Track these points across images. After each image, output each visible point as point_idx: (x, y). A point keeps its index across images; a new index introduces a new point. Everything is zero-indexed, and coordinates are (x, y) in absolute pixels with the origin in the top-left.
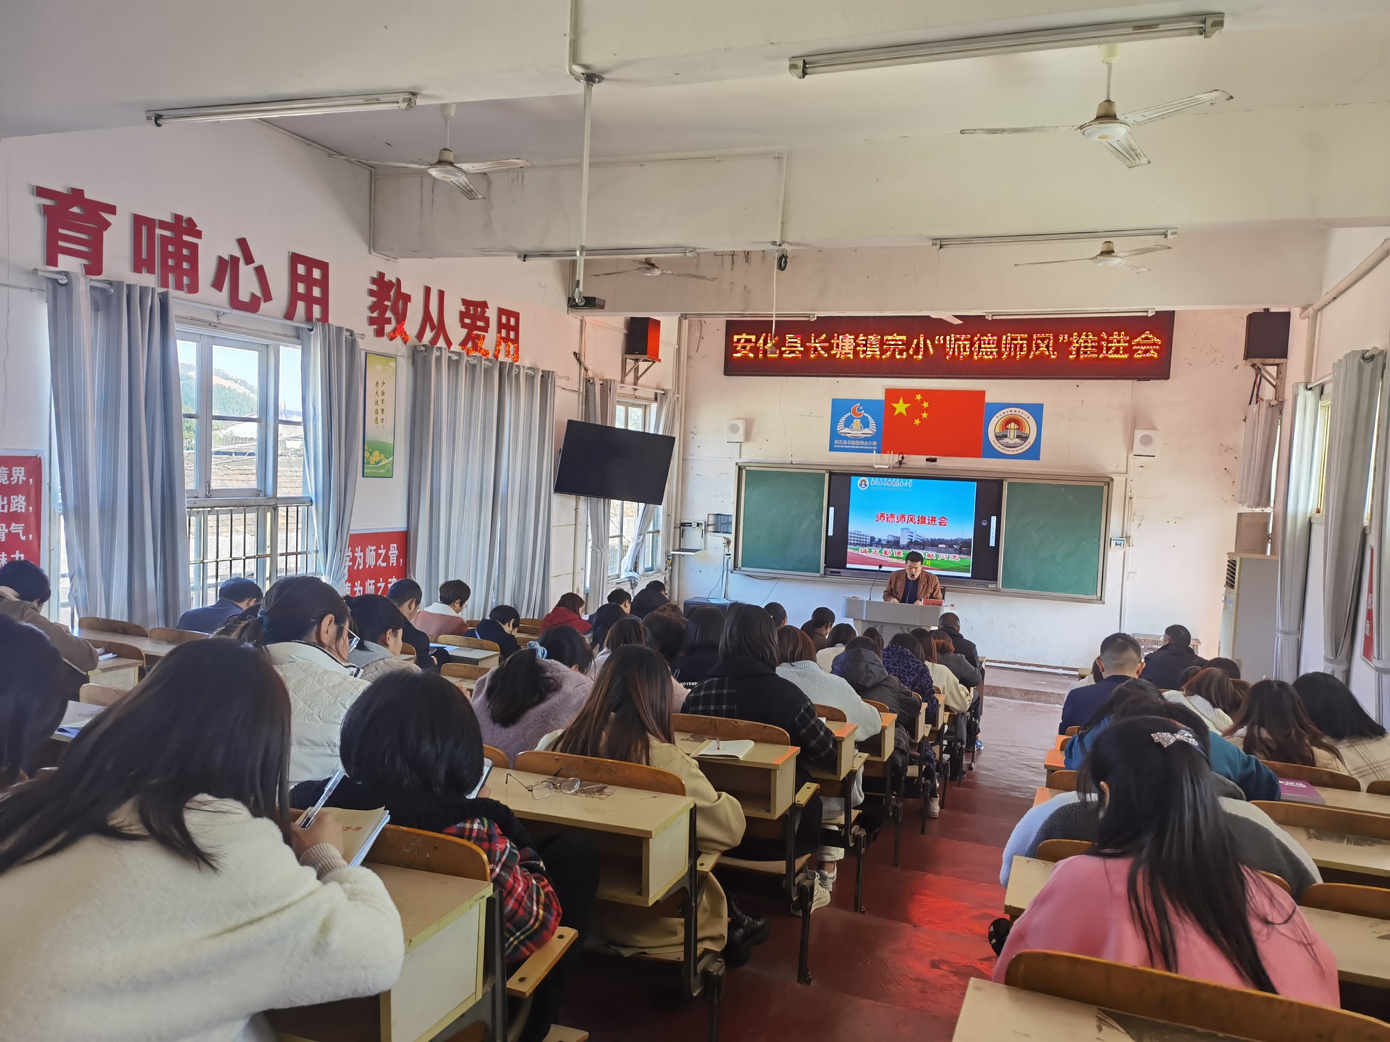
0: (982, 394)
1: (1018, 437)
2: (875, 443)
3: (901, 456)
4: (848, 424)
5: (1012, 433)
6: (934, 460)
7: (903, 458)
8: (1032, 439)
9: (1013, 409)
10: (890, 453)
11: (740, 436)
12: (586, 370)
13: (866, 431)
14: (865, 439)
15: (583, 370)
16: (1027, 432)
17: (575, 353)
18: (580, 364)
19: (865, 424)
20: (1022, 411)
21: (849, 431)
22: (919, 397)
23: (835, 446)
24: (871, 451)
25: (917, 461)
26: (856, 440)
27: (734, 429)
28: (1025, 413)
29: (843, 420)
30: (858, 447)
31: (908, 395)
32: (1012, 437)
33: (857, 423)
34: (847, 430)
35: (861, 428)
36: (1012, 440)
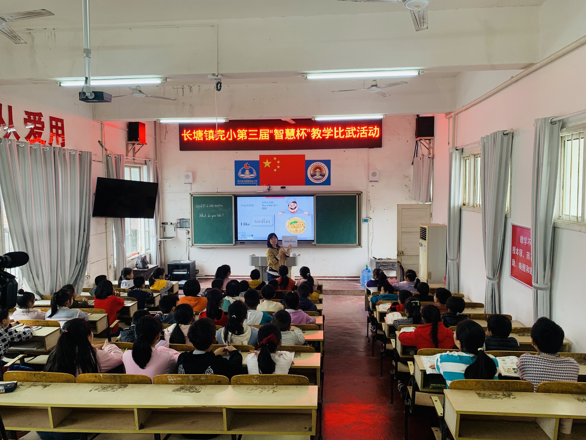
0: (304, 156)
1: (320, 175)
2: (256, 181)
3: (269, 186)
4: (243, 172)
5: (318, 174)
6: (285, 188)
8: (326, 176)
9: (318, 163)
10: (264, 185)
11: (190, 180)
12: (106, 150)
13: (252, 175)
14: (251, 179)
15: (104, 150)
16: (324, 173)
17: (99, 141)
18: (102, 147)
19: (251, 172)
20: (321, 163)
21: (244, 176)
22: (275, 159)
23: (238, 183)
24: (255, 185)
25: (276, 188)
27: (187, 177)
28: (323, 164)
29: (240, 170)
30: (249, 183)
31: (270, 158)
32: (318, 175)
33: (247, 172)
34: (242, 175)
35: (250, 174)
36: (318, 176)
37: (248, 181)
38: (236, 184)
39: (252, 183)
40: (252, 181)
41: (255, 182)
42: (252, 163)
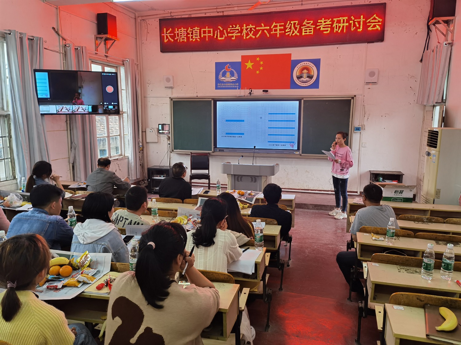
0: (290, 55)
1: (308, 77)
2: (237, 84)
3: (250, 90)
4: (224, 75)
5: (305, 75)
6: (267, 91)
7: (251, 91)
8: (315, 78)
9: (305, 62)
10: (245, 89)
11: (170, 84)
13: (233, 78)
14: (232, 82)
16: (312, 74)
19: (232, 75)
20: (310, 63)
21: (225, 79)
22: (258, 59)
23: (218, 87)
24: (236, 89)
25: (258, 92)
26: (228, 83)
27: (168, 80)
28: (312, 64)
29: (221, 73)
30: (229, 87)
31: (252, 58)
32: (305, 77)
33: (228, 74)
34: (223, 78)
35: (231, 77)
36: (305, 79)
37: (229, 84)
38: (217, 88)
39: (233, 87)
40: (233, 84)
41: (236, 86)
42: (233, 64)
